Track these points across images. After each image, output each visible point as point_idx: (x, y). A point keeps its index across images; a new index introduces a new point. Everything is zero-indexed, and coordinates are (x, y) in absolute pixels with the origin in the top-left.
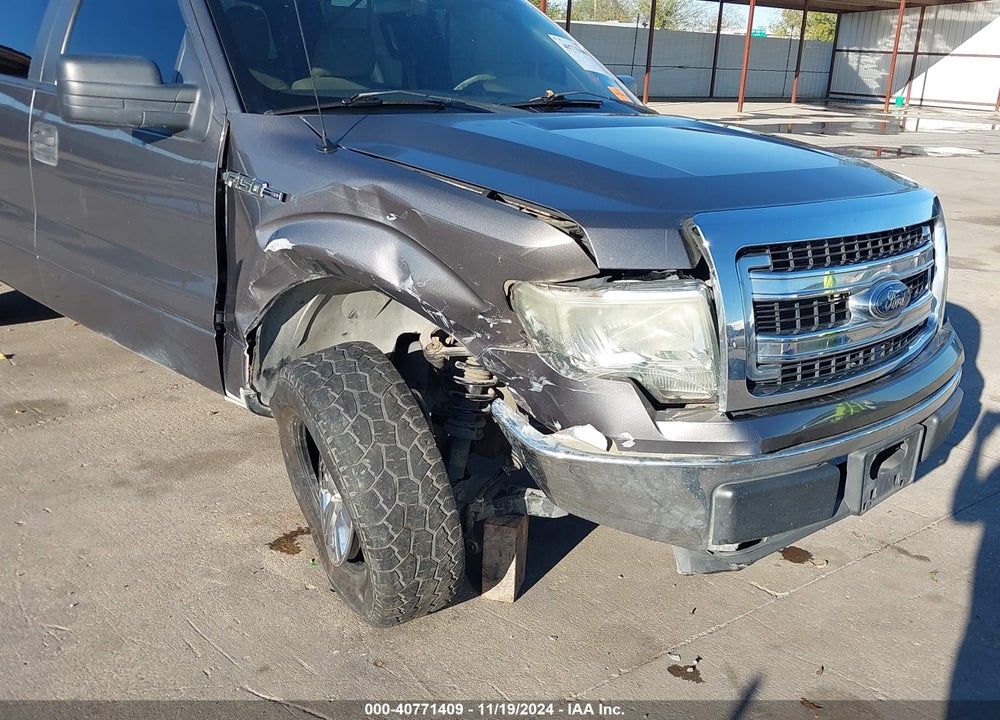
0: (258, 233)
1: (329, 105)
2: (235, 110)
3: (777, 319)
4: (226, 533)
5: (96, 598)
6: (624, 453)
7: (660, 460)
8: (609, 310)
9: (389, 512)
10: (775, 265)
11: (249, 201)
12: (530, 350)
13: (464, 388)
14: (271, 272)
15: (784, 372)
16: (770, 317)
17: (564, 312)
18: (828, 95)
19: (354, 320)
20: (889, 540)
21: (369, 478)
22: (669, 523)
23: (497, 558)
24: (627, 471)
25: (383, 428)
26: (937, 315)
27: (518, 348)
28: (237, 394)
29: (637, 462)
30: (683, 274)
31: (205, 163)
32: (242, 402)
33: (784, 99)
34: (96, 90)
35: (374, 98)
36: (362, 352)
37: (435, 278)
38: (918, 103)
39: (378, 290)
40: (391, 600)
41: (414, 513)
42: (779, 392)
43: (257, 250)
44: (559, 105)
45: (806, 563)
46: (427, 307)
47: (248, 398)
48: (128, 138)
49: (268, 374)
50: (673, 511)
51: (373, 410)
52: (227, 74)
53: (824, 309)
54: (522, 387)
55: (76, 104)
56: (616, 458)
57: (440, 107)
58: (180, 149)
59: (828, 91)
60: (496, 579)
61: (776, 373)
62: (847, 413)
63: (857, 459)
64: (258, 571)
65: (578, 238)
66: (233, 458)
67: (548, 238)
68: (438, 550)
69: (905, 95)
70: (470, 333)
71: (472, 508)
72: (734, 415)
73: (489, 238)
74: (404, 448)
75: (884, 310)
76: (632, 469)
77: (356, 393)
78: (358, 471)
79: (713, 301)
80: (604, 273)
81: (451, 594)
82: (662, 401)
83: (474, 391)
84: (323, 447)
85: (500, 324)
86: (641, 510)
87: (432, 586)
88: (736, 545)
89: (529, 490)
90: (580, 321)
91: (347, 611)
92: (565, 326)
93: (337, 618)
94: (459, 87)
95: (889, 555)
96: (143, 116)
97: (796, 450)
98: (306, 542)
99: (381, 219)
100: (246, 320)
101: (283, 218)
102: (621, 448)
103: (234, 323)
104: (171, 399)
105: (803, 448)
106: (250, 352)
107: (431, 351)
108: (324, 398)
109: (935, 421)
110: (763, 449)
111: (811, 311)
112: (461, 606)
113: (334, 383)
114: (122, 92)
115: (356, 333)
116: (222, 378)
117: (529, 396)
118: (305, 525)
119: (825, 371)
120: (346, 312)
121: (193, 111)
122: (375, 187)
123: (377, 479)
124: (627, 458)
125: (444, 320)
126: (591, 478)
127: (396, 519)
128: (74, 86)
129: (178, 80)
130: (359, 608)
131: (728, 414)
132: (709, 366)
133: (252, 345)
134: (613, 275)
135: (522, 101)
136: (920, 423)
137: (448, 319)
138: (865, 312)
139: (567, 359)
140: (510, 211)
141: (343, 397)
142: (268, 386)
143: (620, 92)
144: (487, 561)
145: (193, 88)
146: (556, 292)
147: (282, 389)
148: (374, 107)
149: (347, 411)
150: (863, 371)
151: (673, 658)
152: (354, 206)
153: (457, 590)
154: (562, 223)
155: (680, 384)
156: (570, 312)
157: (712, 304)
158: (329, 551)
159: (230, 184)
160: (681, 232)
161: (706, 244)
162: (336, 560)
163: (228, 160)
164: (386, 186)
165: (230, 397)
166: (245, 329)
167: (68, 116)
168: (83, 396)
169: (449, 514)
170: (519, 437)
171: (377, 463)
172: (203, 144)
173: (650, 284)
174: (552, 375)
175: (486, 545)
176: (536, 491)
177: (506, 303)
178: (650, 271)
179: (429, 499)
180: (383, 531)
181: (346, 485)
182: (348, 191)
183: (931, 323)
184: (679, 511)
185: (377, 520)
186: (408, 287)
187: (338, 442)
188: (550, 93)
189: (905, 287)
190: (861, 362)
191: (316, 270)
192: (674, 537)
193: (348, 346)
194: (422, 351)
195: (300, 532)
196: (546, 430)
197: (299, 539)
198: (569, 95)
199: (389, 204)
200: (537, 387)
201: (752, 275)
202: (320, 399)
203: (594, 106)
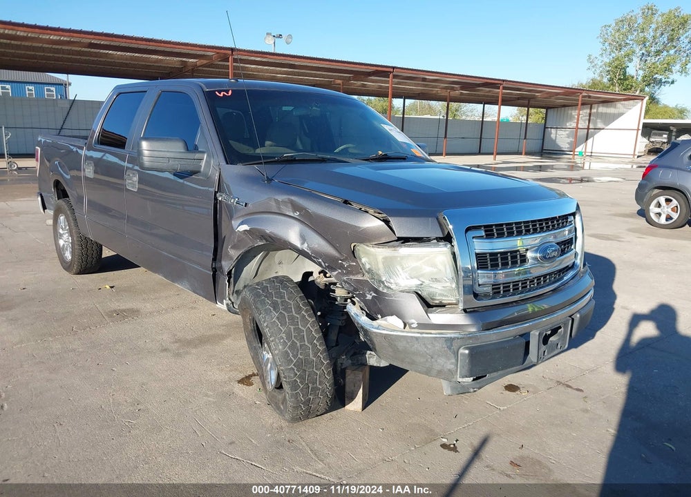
0: (233, 222)
1: (269, 160)
2: (223, 163)
3: (489, 262)
4: (217, 375)
5: (150, 407)
6: (413, 330)
7: (431, 334)
8: (403, 258)
9: (295, 361)
10: (486, 235)
11: (228, 206)
12: (365, 278)
13: (335, 299)
14: (239, 241)
15: (493, 289)
16: (485, 261)
17: (380, 258)
18: (542, 152)
19: (281, 265)
20: (562, 381)
21: (285, 344)
22: (437, 367)
23: (353, 388)
24: (414, 339)
25: (292, 318)
26: (579, 261)
27: (359, 277)
28: (222, 303)
29: (419, 335)
30: (439, 239)
31: (210, 189)
32: (224, 307)
33: (519, 153)
34: (156, 154)
35: (292, 156)
36: (284, 281)
37: (318, 243)
38: (590, 154)
39: (290, 249)
40: (296, 408)
41: (308, 362)
42: (492, 299)
43: (232, 231)
44: (385, 158)
45: (517, 392)
46: (314, 257)
47: (227, 305)
48: (172, 177)
49: (238, 293)
50: (438, 361)
51: (287, 309)
52: (219, 145)
53: (514, 257)
54: (362, 297)
55: (146, 161)
56: (408, 333)
57: (323, 161)
58: (198, 182)
59: (542, 149)
60: (352, 398)
61: (489, 289)
62: (533, 310)
63: (535, 335)
64: (231, 394)
65: (387, 222)
66: (223, 337)
67: (372, 223)
68: (320, 382)
69: (584, 150)
70: (335, 270)
71: (339, 361)
72: (468, 310)
73: (343, 223)
74: (302, 328)
75: (545, 258)
76: (417, 338)
77: (279, 300)
78: (280, 340)
79: (454, 253)
80: (399, 239)
81: (328, 405)
82: (431, 304)
83: (340, 300)
84: (262, 328)
85: (350, 265)
86: (422, 360)
87: (318, 400)
88: (472, 378)
89: (369, 352)
90: (389, 263)
91: (276, 415)
92: (381, 266)
93: (270, 418)
94: (337, 151)
95: (561, 388)
96: (178, 166)
97: (502, 329)
98: (256, 380)
99: (291, 214)
100: (227, 265)
101: (245, 215)
102: (411, 327)
103: (221, 267)
104: (192, 308)
105: (505, 328)
106: (229, 281)
107: (318, 280)
108: (263, 303)
109: (578, 316)
110: (482, 327)
111: (507, 258)
112: (334, 413)
113: (269, 296)
114: (168, 155)
115: (282, 272)
116: (215, 296)
117: (365, 302)
118: (256, 372)
119: (516, 289)
120: (277, 261)
121: (203, 164)
122: (289, 199)
123: (289, 344)
124: (414, 333)
125: (323, 263)
126: (396, 343)
127: (299, 365)
128: (146, 153)
129: (196, 149)
130: (281, 413)
131: (465, 310)
132: (454, 285)
133: (230, 278)
134: (405, 240)
135: (366, 157)
136: (570, 317)
137: (325, 263)
138: (535, 259)
139: (383, 282)
140: (354, 209)
141: (273, 303)
142: (238, 298)
143: (418, 152)
144: (347, 389)
145: (203, 152)
146: (376, 249)
147: (244, 300)
148: (291, 161)
149: (275, 309)
150: (537, 289)
151: (444, 440)
152: (279, 208)
153: (331, 403)
154: (380, 215)
155: (440, 295)
156: (383, 258)
157: (454, 254)
158: (267, 383)
159: (220, 199)
160: (437, 219)
161: (451, 227)
162: (270, 387)
163: (220, 188)
164: (293, 198)
165: (219, 305)
166: (226, 270)
167: (142, 167)
168: (148, 307)
169: (325, 363)
170: (360, 322)
171: (289, 336)
172: (207, 181)
173: (422, 244)
174: (376, 291)
175: (347, 380)
176: (372, 353)
177: (352, 255)
178: (422, 238)
179: (315, 355)
180: (292, 371)
181: (273, 347)
182: (276, 201)
183: (576, 265)
184: (442, 361)
185: (289, 365)
186: (305, 247)
187: (270, 325)
188: (380, 152)
189: (558, 247)
190: (536, 285)
191: (261, 240)
192: (440, 374)
193: (276, 277)
194: (314, 281)
195: (254, 375)
196: (373, 319)
197: (253, 378)
198: (390, 153)
199: (296, 207)
200: (369, 297)
201: (474, 240)
202: (261, 304)
203: (404, 159)
